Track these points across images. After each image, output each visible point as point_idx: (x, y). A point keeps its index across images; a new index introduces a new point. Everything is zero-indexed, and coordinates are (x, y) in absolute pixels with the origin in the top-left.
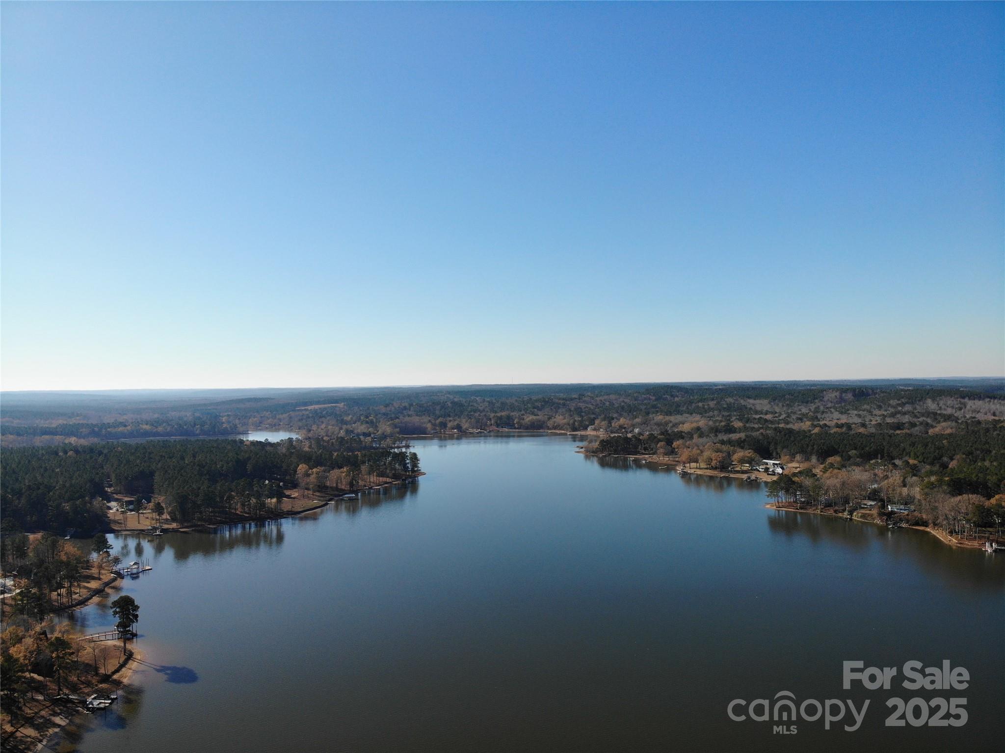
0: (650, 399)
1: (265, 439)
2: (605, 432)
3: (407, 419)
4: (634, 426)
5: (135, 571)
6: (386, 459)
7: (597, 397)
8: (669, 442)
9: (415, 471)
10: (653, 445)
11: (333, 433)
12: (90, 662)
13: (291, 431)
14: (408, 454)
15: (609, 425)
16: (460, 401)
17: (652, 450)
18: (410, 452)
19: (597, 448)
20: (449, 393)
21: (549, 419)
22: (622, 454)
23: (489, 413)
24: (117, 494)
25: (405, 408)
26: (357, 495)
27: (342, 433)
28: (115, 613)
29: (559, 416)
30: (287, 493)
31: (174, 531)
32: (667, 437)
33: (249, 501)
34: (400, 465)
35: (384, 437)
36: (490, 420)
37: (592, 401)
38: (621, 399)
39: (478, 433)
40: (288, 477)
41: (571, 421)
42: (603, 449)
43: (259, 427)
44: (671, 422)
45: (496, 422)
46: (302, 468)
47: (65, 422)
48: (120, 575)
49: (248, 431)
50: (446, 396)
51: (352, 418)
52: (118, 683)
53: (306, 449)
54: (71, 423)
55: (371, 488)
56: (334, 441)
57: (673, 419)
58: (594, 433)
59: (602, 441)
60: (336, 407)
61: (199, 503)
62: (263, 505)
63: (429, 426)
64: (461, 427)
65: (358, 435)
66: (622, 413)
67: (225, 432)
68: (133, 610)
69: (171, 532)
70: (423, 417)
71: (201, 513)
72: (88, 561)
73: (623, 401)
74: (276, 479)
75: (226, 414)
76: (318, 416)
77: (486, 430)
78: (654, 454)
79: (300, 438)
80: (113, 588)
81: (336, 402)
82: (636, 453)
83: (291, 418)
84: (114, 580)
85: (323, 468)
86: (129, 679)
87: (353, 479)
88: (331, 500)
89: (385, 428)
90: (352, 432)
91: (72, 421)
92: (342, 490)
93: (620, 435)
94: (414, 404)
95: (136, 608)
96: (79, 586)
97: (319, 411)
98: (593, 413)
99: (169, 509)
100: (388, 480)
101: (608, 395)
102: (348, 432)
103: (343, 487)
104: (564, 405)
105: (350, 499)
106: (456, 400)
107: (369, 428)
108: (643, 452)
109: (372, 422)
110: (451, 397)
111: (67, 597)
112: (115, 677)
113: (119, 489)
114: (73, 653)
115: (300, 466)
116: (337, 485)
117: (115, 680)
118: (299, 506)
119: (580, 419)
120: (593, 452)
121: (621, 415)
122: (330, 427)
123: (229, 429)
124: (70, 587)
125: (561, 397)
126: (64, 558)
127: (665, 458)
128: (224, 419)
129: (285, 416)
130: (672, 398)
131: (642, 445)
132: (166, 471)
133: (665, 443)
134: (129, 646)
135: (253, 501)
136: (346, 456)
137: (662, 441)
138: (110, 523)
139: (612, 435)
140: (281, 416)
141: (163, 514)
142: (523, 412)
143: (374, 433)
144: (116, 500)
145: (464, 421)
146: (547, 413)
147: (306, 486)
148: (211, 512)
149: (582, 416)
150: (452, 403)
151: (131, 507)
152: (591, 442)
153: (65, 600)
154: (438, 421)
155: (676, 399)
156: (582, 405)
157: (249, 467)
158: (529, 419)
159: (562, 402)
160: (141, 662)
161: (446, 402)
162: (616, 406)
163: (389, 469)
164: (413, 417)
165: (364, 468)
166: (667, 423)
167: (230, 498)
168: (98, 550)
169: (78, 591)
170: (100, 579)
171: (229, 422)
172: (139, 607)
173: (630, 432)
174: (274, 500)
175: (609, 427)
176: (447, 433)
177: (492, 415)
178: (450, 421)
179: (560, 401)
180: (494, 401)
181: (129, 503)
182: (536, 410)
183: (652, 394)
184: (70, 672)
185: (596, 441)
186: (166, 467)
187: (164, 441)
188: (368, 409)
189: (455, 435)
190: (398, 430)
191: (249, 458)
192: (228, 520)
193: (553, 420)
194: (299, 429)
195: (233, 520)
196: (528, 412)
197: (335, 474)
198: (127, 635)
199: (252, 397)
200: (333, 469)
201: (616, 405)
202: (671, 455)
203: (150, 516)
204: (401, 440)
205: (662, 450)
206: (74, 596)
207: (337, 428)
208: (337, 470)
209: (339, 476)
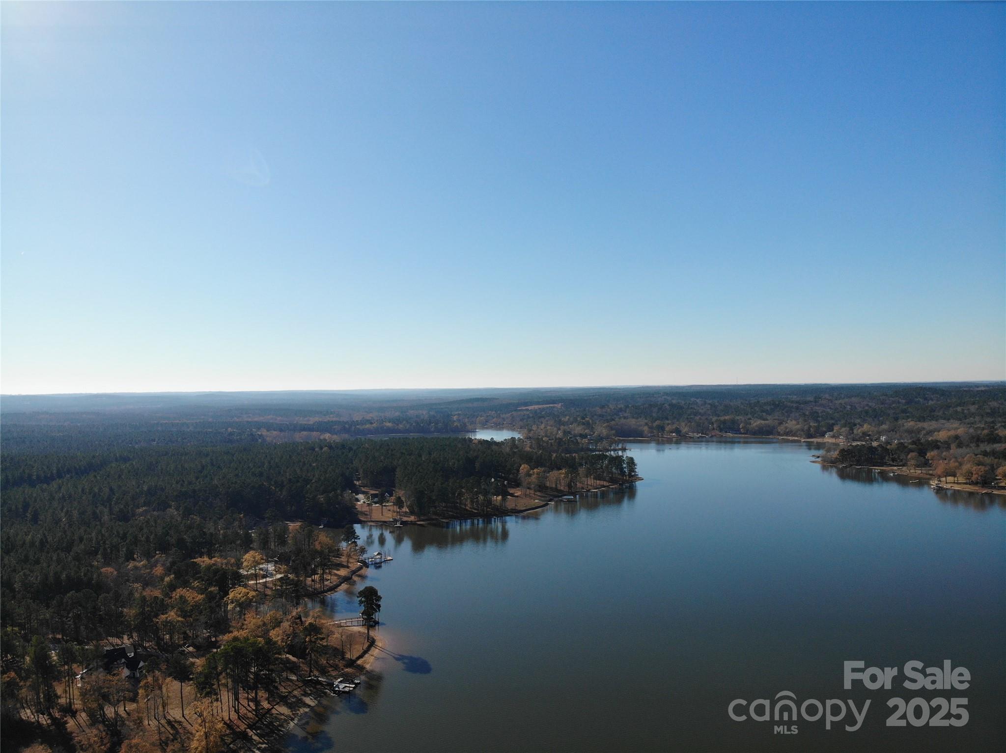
0: (899, 402)
1: (490, 438)
2: (846, 439)
3: (623, 421)
4: (880, 433)
5: (378, 561)
6: (603, 462)
7: (836, 400)
8: (922, 453)
9: (632, 476)
10: (903, 456)
11: (551, 433)
12: (338, 647)
13: (513, 430)
14: (624, 458)
15: (851, 431)
16: (679, 403)
17: (902, 461)
18: (627, 457)
19: (836, 458)
20: (666, 394)
21: (781, 423)
22: (866, 466)
23: (711, 417)
24: (364, 487)
25: (621, 410)
26: (575, 497)
27: (560, 434)
28: (361, 602)
29: (792, 420)
30: (511, 491)
31: (413, 523)
32: (920, 446)
33: (477, 498)
34: (617, 469)
35: (600, 439)
36: (713, 424)
37: (830, 404)
38: (865, 403)
39: (698, 438)
40: (511, 476)
41: (806, 427)
42: (843, 459)
43: (485, 426)
44: (924, 429)
45: (719, 427)
46: (524, 468)
47: (320, 420)
48: (365, 564)
49: (476, 429)
50: (663, 397)
51: (569, 419)
52: (361, 668)
53: (528, 449)
54: (325, 421)
55: (589, 491)
56: (553, 441)
57: (928, 425)
58: (833, 440)
59: (842, 451)
60: (554, 407)
61: (434, 498)
62: (489, 502)
63: (646, 428)
64: (680, 431)
65: (575, 436)
66: (866, 418)
67: (456, 430)
68: (376, 601)
69: (409, 524)
70: (639, 419)
71: (435, 507)
72: (338, 550)
73: (867, 405)
74: (501, 477)
75: (457, 413)
76: (538, 416)
77: (708, 435)
78: (903, 465)
79: (522, 437)
80: (360, 576)
81: (554, 402)
82: (882, 465)
83: (513, 417)
84: (360, 568)
85: (543, 469)
86: (371, 666)
87: (571, 481)
88: (550, 500)
89: (601, 429)
90: (569, 433)
91: (327, 419)
92: (560, 491)
93: (864, 443)
94: (630, 406)
95: (379, 598)
96: (330, 573)
97: (538, 411)
98: (832, 419)
99: (409, 503)
100: (605, 483)
101: (850, 397)
102: (565, 433)
103: (562, 488)
104: (797, 408)
105: (569, 501)
106: (674, 402)
107: (585, 430)
108: (891, 463)
109: (588, 423)
110: (669, 398)
111: (320, 583)
112: (359, 662)
113: (365, 482)
114: (323, 639)
115: (523, 466)
116: (556, 485)
117: (359, 665)
118: (522, 504)
119: (816, 424)
120: (832, 462)
121: (865, 421)
122: (549, 427)
123: (459, 427)
124: (323, 574)
125: (793, 399)
126: (318, 547)
127: (916, 471)
128: (455, 418)
129: (508, 415)
130: (926, 401)
131: (889, 455)
132: (406, 467)
133: (916, 454)
134: (372, 633)
135: (481, 497)
136: (564, 458)
137: (912, 451)
138: (357, 514)
139: (854, 444)
140: (504, 416)
141: (403, 507)
142: (749, 416)
143: (590, 435)
144: (363, 493)
145: (683, 424)
146: (777, 417)
147: (528, 486)
148: (445, 507)
149: (817, 421)
150: (669, 405)
151: (376, 500)
152: (829, 450)
153: (318, 586)
154: (655, 424)
155: (931, 403)
156: (818, 409)
157: (477, 465)
158: (756, 423)
159: (795, 405)
160: (382, 650)
161: (663, 404)
162: (859, 411)
163: (605, 472)
164: (629, 420)
165: (582, 470)
166: (919, 431)
167: (461, 494)
168: (347, 540)
169: (329, 578)
170: (348, 567)
171: (459, 420)
172: (381, 598)
173: (876, 440)
174: (500, 498)
175: (851, 434)
176: (665, 436)
177: (714, 419)
178: (668, 424)
179: (792, 405)
180: (717, 404)
181: (374, 496)
182: (764, 414)
183: (902, 397)
184: (320, 655)
185: (835, 450)
186: (406, 464)
187: (403, 438)
188: (585, 410)
189: (674, 439)
190: (614, 432)
191: (477, 457)
192: (459, 515)
193: (785, 425)
194: (521, 428)
195: (464, 516)
196: (756, 415)
197: (554, 475)
198: (370, 622)
199: (480, 397)
200: (552, 470)
201: (859, 409)
202: (924, 467)
203: (391, 508)
204: (617, 442)
205: (913, 462)
206: (326, 583)
207: (555, 429)
208: (556, 472)
209: (558, 477)
